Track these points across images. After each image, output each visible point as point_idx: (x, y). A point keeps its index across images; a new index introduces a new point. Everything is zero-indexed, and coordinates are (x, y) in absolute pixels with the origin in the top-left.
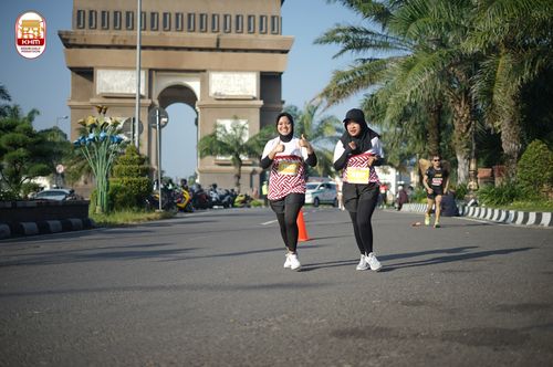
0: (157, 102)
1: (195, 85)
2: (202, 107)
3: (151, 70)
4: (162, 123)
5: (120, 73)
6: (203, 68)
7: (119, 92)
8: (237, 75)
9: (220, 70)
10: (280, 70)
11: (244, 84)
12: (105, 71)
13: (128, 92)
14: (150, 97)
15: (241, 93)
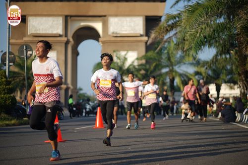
1: (98, 26)
2: (104, 43)
4: (28, 55)
5: (44, 19)
6: (104, 14)
8: (128, 19)
10: (160, 15)
11: (133, 25)
12: (34, 18)
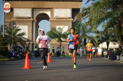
0: (35, 20)
1: (49, 13)
2: (51, 21)
3: (33, 8)
4: (14, 27)
5: (22, 9)
6: (51, 7)
7: (22, 16)
8: (63, 10)
9: (58, 8)
10: (79, 8)
12: (17, 9)
13: (25, 16)
14: (33, 18)
15: (65, 16)
